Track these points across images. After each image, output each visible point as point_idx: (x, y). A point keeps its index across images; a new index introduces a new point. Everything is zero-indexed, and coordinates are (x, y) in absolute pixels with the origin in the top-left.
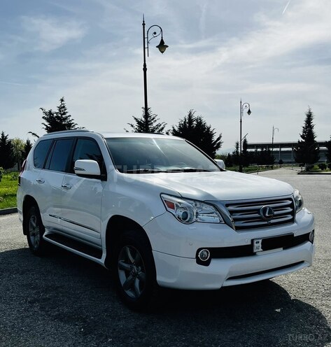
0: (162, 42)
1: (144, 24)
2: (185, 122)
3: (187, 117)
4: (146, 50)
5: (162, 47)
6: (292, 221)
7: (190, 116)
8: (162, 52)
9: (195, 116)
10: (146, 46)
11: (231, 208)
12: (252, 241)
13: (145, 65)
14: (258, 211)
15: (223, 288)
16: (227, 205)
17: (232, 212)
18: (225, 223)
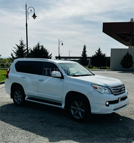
0: (34, 14)
1: (26, 6)
2: (36, 47)
3: (37, 45)
4: (27, 17)
5: (34, 16)
8: (34, 19)
10: (27, 15)
11: (113, 88)
12: (119, 98)
13: (27, 23)
14: (118, 89)
15: (112, 113)
16: (112, 88)
17: (113, 90)
18: (111, 93)
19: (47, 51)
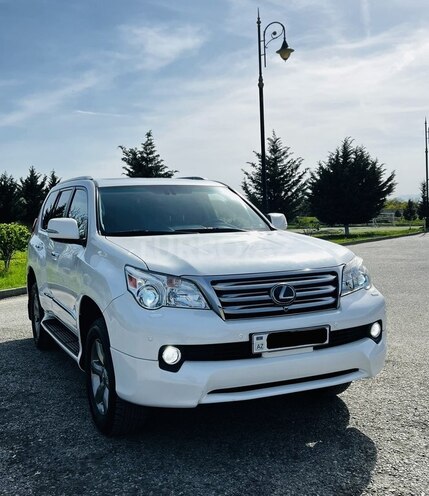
0: (285, 45)
1: (259, 22)
2: (337, 156)
3: (341, 148)
4: (263, 57)
5: (285, 52)
6: (334, 306)
7: (345, 147)
8: (285, 59)
9: (353, 146)
10: (262, 53)
11: (220, 287)
12: (251, 335)
13: (261, 80)
14: (267, 291)
16: (214, 283)
18: (212, 308)
19: (378, 165)
